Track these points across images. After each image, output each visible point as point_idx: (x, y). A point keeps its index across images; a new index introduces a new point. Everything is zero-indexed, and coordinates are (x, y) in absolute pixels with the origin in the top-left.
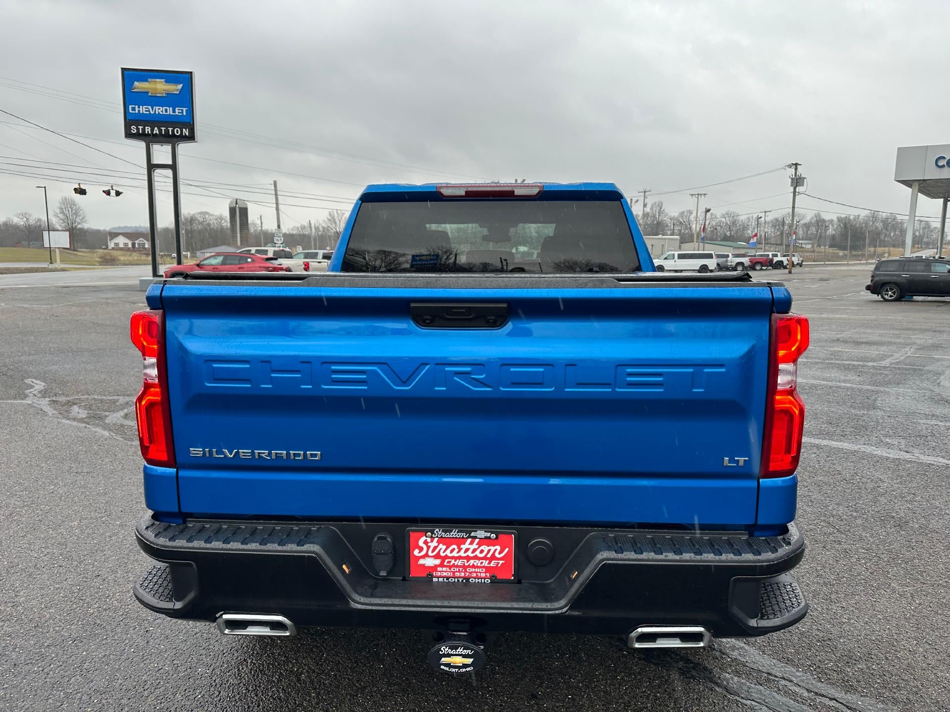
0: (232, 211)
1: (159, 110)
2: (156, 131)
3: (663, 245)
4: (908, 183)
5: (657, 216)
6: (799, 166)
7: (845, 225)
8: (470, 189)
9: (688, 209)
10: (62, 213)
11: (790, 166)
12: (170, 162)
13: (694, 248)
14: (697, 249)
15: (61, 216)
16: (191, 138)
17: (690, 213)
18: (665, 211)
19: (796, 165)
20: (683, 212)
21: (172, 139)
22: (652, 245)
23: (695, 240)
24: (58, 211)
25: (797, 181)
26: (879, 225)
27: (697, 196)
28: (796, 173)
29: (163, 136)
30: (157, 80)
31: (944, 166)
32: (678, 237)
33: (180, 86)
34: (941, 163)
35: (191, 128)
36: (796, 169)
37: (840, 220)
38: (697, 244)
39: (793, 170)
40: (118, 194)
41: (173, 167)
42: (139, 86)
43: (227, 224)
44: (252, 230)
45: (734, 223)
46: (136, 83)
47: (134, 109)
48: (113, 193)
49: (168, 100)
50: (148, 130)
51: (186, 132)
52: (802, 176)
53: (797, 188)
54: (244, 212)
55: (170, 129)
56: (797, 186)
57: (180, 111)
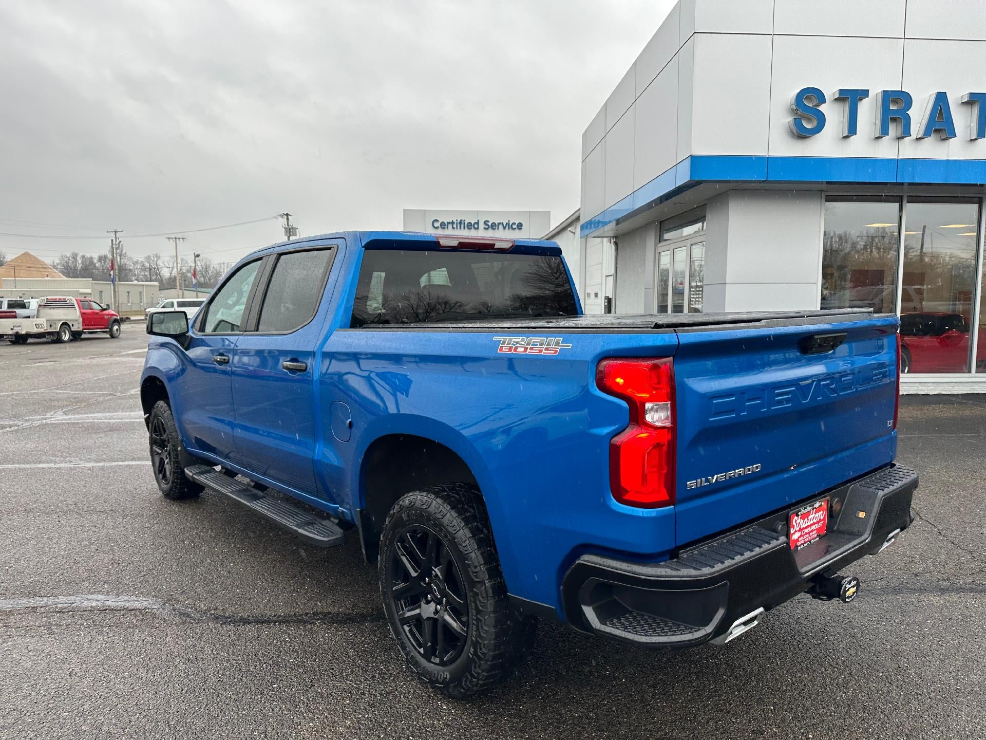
3: (141, 292)
5: (119, 260)
6: (289, 216)
9: (155, 253)
11: (282, 216)
13: (178, 295)
14: (181, 296)
17: (156, 257)
18: (127, 254)
19: (287, 215)
20: (149, 257)
22: (128, 292)
23: (178, 287)
25: (290, 232)
27: (174, 240)
28: (288, 223)
32: (156, 283)
34: (437, 225)
36: (288, 219)
38: (181, 291)
39: (285, 220)
52: (294, 226)
53: (291, 237)
56: (290, 235)
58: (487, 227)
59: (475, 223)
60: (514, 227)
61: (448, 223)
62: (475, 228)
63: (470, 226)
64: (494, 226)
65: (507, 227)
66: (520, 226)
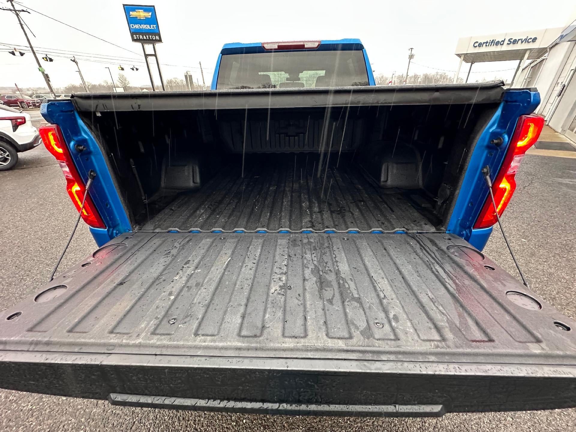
0: (186, 76)
1: (144, 27)
2: (145, 38)
4: (459, 55)
7: (426, 77)
8: (280, 44)
10: (120, 80)
11: (409, 49)
12: (154, 53)
15: (120, 81)
16: (160, 40)
19: (412, 49)
21: (153, 42)
24: (118, 79)
25: (411, 57)
26: (439, 77)
28: (411, 53)
29: (148, 40)
30: (140, 10)
31: (477, 46)
33: (150, 14)
34: (477, 45)
35: (159, 35)
37: (424, 75)
39: (411, 51)
40: (137, 69)
41: (155, 55)
42: (133, 14)
43: (185, 83)
44: (195, 85)
45: (382, 77)
46: (131, 13)
47: (133, 26)
48: (135, 69)
49: (147, 21)
50: (141, 37)
51: (157, 38)
52: (413, 54)
53: (411, 60)
54: (191, 77)
55: (150, 36)
57: (153, 27)
58: (509, 43)
59: (502, 41)
60: (530, 41)
61: (484, 43)
62: (501, 44)
63: (498, 43)
64: (515, 42)
65: (525, 41)
66: (534, 40)
